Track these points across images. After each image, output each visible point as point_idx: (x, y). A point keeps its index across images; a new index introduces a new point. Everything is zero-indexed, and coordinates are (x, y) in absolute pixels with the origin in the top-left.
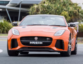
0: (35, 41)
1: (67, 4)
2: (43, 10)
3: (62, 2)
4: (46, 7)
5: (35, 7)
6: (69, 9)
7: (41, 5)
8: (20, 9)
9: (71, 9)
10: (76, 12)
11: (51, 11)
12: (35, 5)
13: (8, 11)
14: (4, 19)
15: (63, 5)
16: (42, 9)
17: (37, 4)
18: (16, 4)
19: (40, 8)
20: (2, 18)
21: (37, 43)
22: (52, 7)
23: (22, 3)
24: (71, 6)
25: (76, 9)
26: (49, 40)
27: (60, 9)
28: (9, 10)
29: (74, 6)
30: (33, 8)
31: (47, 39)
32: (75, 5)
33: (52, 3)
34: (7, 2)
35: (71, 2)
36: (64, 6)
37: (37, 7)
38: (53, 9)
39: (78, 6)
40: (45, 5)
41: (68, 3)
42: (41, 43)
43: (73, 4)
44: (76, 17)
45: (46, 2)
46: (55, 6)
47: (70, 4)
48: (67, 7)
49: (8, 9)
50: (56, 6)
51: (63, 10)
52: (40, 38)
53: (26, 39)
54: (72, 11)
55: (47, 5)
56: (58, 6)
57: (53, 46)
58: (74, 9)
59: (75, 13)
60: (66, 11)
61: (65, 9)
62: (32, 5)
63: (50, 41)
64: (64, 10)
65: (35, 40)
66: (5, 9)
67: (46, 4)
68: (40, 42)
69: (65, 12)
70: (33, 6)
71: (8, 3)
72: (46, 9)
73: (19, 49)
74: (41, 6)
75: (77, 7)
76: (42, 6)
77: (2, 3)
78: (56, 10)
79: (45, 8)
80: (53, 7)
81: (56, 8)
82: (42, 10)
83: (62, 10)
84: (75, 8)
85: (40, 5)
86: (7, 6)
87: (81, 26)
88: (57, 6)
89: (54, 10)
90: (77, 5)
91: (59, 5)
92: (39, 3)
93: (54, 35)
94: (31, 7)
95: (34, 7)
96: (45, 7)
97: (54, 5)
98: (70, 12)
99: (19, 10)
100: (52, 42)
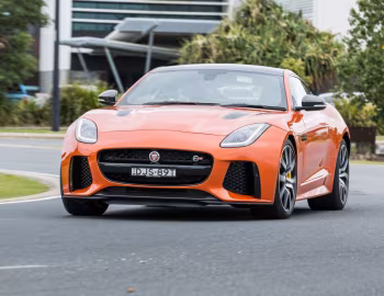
0: (151, 168)
1: (300, 34)
2: (225, 53)
3: (285, 28)
4: (233, 44)
5: (197, 44)
6: (304, 50)
7: (217, 38)
8: (150, 48)
9: (312, 49)
10: (328, 60)
11: (248, 56)
12: (199, 37)
13: (112, 54)
14: (98, 81)
15: (288, 38)
16: (218, 49)
17: (204, 35)
18: (139, 33)
19: (213, 46)
20: (92, 77)
21: (155, 173)
22: (250, 45)
23: (157, 30)
24: (312, 42)
25: (329, 53)
26: (199, 163)
27: (277, 50)
28: (116, 53)
29: (321, 42)
30: (190, 47)
31: (195, 158)
32: (326, 38)
33: (251, 33)
34: (109, 27)
35: (313, 28)
36: (290, 41)
37: (204, 44)
38: (254, 49)
39: (334, 40)
40: (230, 36)
41: (302, 31)
42: (172, 173)
43: (319, 36)
44: (326, 76)
45: (232, 28)
46: (261, 42)
47: (309, 35)
48: (299, 43)
49: (111, 49)
50: (265, 42)
51: (286, 52)
52: (169, 156)
53: (119, 160)
54: (314, 57)
55: (236, 37)
56: (272, 40)
57: (216, 186)
58: (321, 50)
59: (323, 63)
60: (296, 56)
61: (293, 51)
62: (189, 37)
63: (203, 165)
64: (291, 54)
65: (149, 162)
66: (101, 48)
67: (234, 33)
68: (166, 168)
69: (292, 60)
70: (190, 40)
71: (112, 30)
72: (234, 50)
73: (93, 195)
74: (218, 42)
75: (332, 45)
76: (222, 40)
77: (93, 28)
78: (264, 55)
79: (230, 48)
80: (255, 44)
81: (264, 48)
82: (221, 52)
83: (284, 52)
84: (326, 48)
85: (214, 36)
86: (110, 40)
87: (342, 104)
88: (269, 40)
89: (258, 53)
90: (330, 37)
91: (274, 37)
92: (209, 32)
93: (223, 145)
94: (184, 42)
95: (194, 42)
96: (230, 44)
97: (259, 37)
98: (310, 61)
99: (145, 53)
100: (210, 170)
